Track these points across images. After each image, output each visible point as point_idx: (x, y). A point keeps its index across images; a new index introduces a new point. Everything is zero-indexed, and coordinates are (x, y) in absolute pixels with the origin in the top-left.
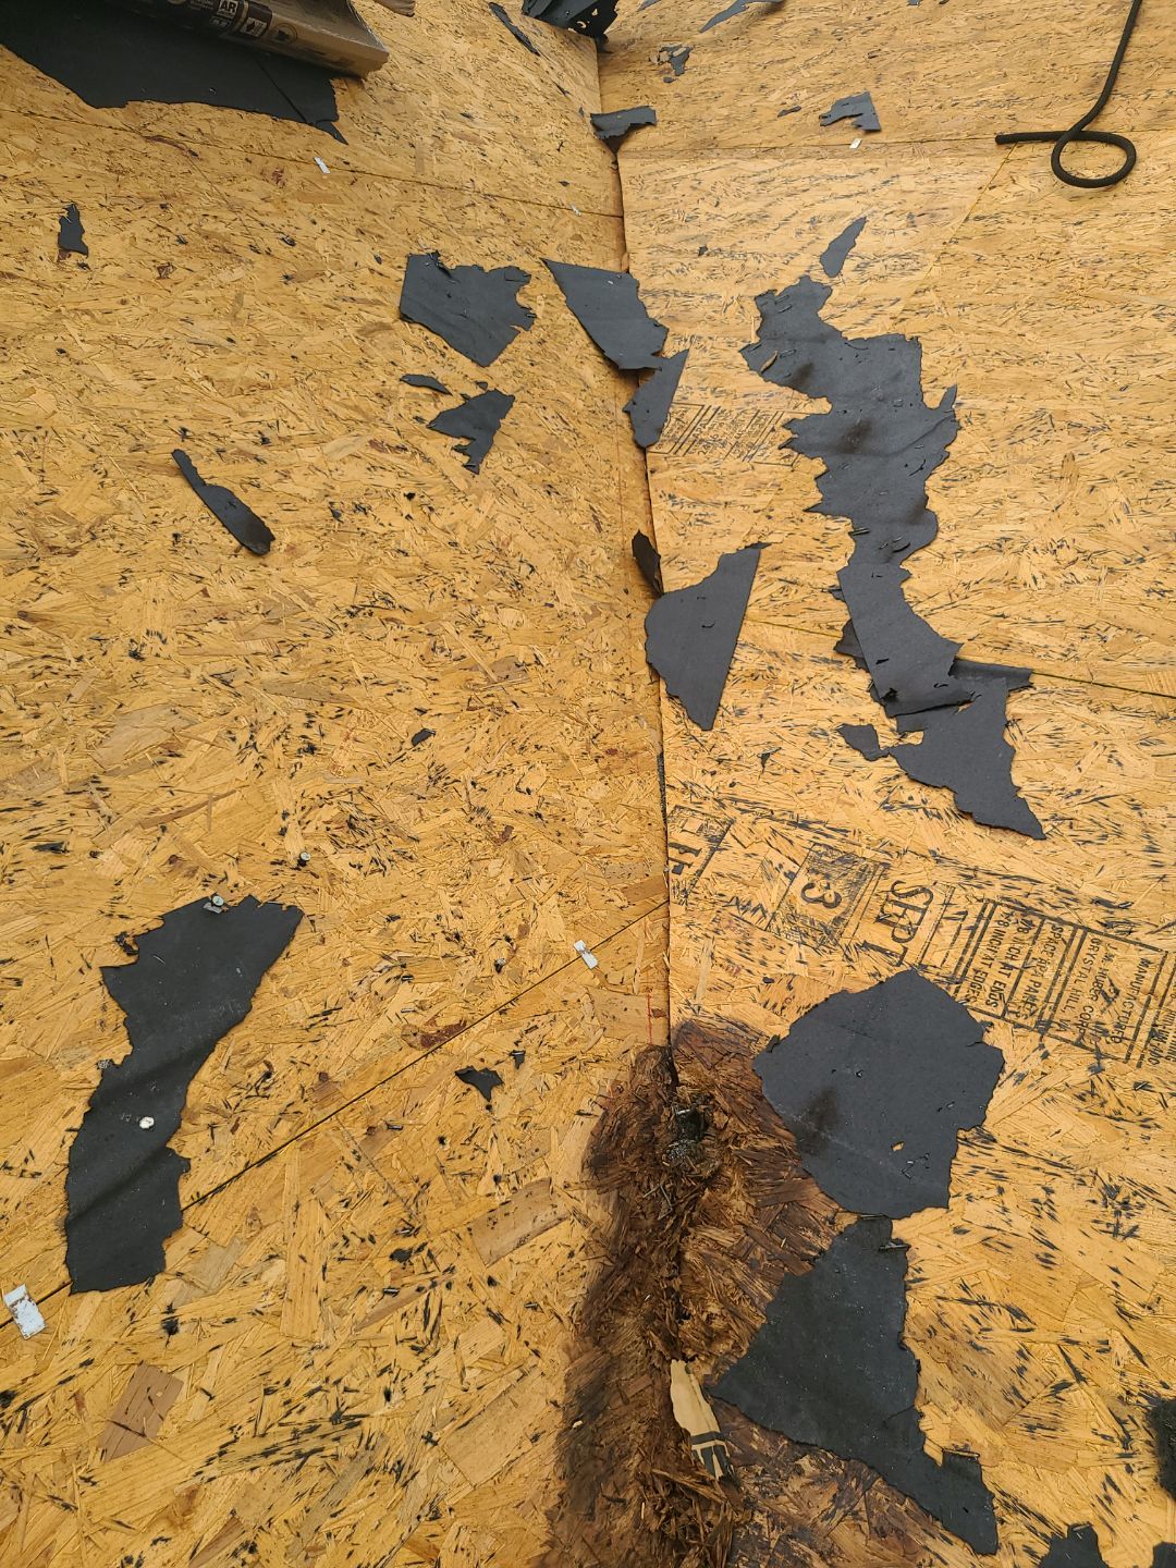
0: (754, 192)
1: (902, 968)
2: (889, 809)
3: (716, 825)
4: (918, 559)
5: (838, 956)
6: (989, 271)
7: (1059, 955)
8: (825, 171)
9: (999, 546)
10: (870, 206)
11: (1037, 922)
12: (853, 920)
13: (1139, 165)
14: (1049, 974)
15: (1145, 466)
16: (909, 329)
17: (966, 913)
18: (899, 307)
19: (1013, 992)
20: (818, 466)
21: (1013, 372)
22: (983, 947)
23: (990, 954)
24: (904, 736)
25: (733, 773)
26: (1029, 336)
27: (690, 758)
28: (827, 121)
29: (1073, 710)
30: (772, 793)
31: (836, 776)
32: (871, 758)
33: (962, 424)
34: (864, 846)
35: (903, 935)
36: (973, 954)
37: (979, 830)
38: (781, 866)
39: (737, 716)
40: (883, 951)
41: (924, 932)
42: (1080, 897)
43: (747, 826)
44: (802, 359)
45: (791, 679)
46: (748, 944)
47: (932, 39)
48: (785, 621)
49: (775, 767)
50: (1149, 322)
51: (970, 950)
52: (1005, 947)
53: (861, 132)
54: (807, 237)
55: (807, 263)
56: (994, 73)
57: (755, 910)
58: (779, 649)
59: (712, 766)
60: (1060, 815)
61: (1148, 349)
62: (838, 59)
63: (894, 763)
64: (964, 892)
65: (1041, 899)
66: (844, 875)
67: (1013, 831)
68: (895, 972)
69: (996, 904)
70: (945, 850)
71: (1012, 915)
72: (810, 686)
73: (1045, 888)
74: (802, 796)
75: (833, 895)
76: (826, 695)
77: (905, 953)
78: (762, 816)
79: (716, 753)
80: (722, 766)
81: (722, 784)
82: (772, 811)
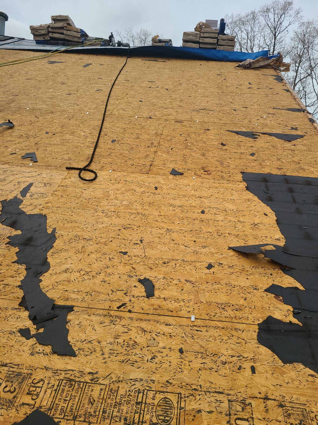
0: (2, 173)
1: (35, 409)
2: (32, 355)
4: (44, 276)
5: (14, 410)
6: (64, 199)
7: (79, 393)
8: (23, 170)
9: (66, 271)
10: (34, 180)
11: (74, 383)
12: (19, 396)
13: (98, 178)
14: (77, 400)
15: (100, 249)
16: (44, 212)
17: (54, 385)
18: (41, 207)
19: (67, 409)
20: (17, 249)
21: (70, 225)
22: (58, 396)
23: (60, 397)
24: (38, 330)
26: (74, 216)
28: (24, 158)
29: (83, 316)
31: (17, 347)
32: (28, 339)
33: (57, 238)
34: (24, 369)
35: (35, 397)
36: (56, 399)
37: (59, 357)
40: (28, 404)
41: (41, 395)
42: (85, 372)
44: (13, 219)
45: (4, 316)
47: (51, 142)
48: (3, 297)
50: (101, 214)
51: (55, 398)
52: (65, 394)
53: (32, 162)
54: (17, 186)
55: (16, 193)
56: (66, 152)
58: (1, 306)
60: (80, 348)
61: (101, 220)
62: (27, 143)
63: (35, 339)
64: (54, 378)
65: (75, 376)
66: (17, 380)
67: (68, 355)
68: (32, 411)
69: (63, 380)
70: (49, 366)
71: (67, 383)
72: (10, 317)
73: (76, 372)
74: (6, 355)
75: (13, 388)
76: (15, 320)
77: (35, 404)
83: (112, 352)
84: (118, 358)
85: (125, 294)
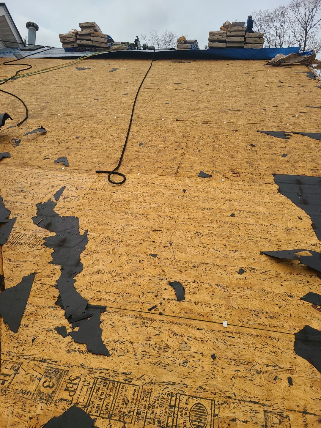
0: (37, 177)
1: (72, 405)
2: (69, 352)
3: (16, 365)
4: (78, 276)
5: (53, 405)
6: (95, 202)
7: (114, 392)
8: (55, 174)
9: (98, 272)
10: (67, 184)
11: (108, 382)
12: (58, 391)
13: (126, 181)
14: (111, 399)
15: (130, 251)
16: (76, 215)
17: (90, 383)
18: (73, 210)
19: (102, 407)
20: (52, 250)
21: (101, 227)
22: (94, 393)
23: (96, 395)
24: (74, 329)
25: (23, 346)
26: (104, 218)
27: (10, 343)
28: (56, 162)
29: (116, 317)
30: (34, 352)
31: (54, 344)
32: (64, 337)
33: (89, 239)
34: (62, 365)
35: (72, 394)
36: (92, 396)
37: (93, 356)
38: (37, 376)
39: (25, 327)
40: (66, 400)
41: (78, 392)
42: (119, 372)
43: (26, 364)
44: (48, 221)
45: (42, 314)
46: (25, 406)
47: (81, 147)
48: (41, 296)
49: (36, 343)
50: (130, 216)
51: (91, 395)
52: (100, 393)
53: (64, 166)
54: (50, 190)
55: (50, 196)
56: (95, 156)
57: (28, 393)
58: (39, 305)
59: (17, 345)
60: (114, 348)
61: (130, 222)
62: (59, 148)
63: (71, 337)
64: (89, 376)
65: (109, 375)
66: (56, 376)
67: (102, 354)
68: (70, 407)
69: (98, 379)
70: (85, 364)
71: (102, 381)
72: (48, 316)
73: (110, 371)
74: (44, 351)
75: (52, 384)
76: (52, 318)
77: (72, 400)
78: (32, 360)
79: (18, 340)
80: (20, 344)
81: (19, 350)
82: (35, 358)
83: (144, 353)
84: (151, 360)
85: (156, 296)
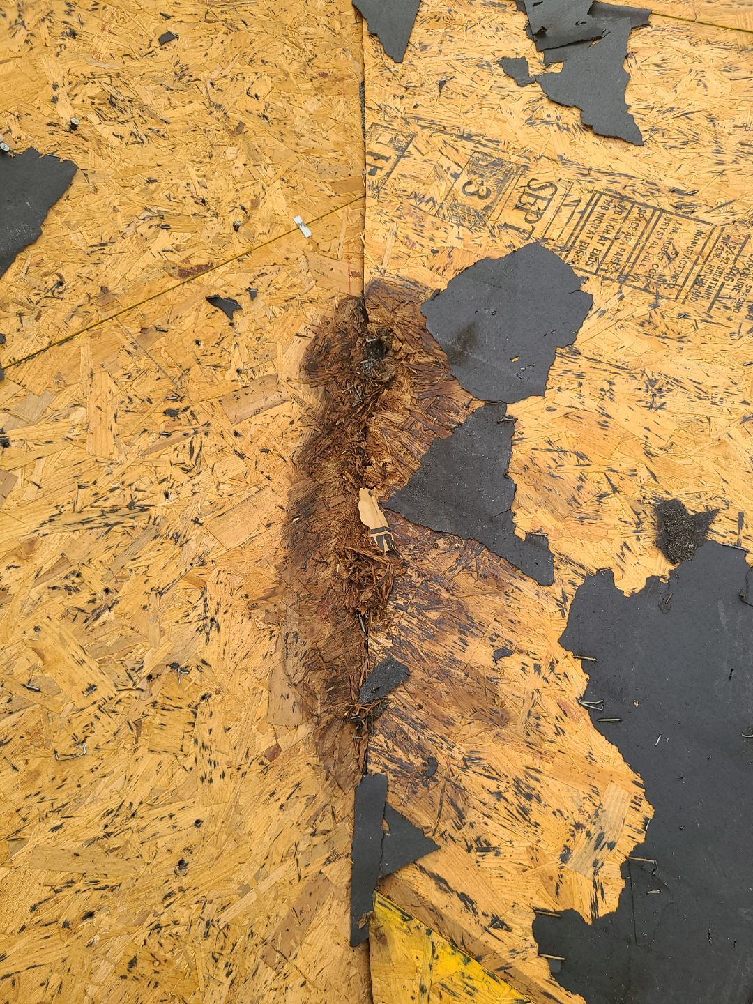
1: (530, 241)
2: (532, 125)
3: (402, 138)
5: (485, 234)
7: (640, 229)
11: (628, 206)
12: (499, 208)
14: (632, 243)
17: (580, 201)
19: (605, 256)
22: (588, 225)
23: (592, 230)
24: (548, 65)
25: (417, 98)
27: (384, 85)
29: (674, 44)
30: (445, 113)
31: (494, 99)
32: (522, 84)
34: (511, 153)
35: (532, 217)
36: (581, 230)
37: (596, 140)
38: (449, 169)
39: (422, 51)
40: (517, 229)
41: (548, 216)
42: (661, 187)
43: (425, 138)
45: (465, 20)
46: (422, 226)
49: (449, 92)
51: (579, 228)
52: (603, 226)
57: (428, 202)
59: (402, 91)
60: (656, 127)
63: (539, 88)
64: (580, 186)
65: (634, 190)
66: (494, 175)
67: (621, 139)
68: (524, 244)
69: (601, 194)
70: (570, 155)
71: (612, 201)
72: (480, 26)
73: (638, 182)
74: (467, 115)
75: (485, 190)
76: (492, 33)
77: (533, 230)
78: (437, 131)
79: (405, 81)
80: (408, 92)
81: (408, 106)
82: (444, 127)
83: (746, 149)
